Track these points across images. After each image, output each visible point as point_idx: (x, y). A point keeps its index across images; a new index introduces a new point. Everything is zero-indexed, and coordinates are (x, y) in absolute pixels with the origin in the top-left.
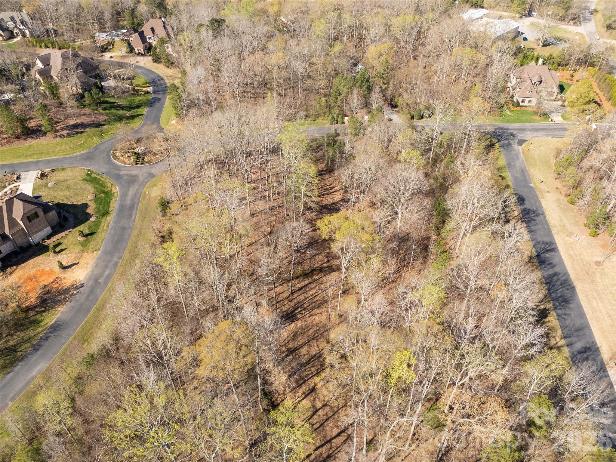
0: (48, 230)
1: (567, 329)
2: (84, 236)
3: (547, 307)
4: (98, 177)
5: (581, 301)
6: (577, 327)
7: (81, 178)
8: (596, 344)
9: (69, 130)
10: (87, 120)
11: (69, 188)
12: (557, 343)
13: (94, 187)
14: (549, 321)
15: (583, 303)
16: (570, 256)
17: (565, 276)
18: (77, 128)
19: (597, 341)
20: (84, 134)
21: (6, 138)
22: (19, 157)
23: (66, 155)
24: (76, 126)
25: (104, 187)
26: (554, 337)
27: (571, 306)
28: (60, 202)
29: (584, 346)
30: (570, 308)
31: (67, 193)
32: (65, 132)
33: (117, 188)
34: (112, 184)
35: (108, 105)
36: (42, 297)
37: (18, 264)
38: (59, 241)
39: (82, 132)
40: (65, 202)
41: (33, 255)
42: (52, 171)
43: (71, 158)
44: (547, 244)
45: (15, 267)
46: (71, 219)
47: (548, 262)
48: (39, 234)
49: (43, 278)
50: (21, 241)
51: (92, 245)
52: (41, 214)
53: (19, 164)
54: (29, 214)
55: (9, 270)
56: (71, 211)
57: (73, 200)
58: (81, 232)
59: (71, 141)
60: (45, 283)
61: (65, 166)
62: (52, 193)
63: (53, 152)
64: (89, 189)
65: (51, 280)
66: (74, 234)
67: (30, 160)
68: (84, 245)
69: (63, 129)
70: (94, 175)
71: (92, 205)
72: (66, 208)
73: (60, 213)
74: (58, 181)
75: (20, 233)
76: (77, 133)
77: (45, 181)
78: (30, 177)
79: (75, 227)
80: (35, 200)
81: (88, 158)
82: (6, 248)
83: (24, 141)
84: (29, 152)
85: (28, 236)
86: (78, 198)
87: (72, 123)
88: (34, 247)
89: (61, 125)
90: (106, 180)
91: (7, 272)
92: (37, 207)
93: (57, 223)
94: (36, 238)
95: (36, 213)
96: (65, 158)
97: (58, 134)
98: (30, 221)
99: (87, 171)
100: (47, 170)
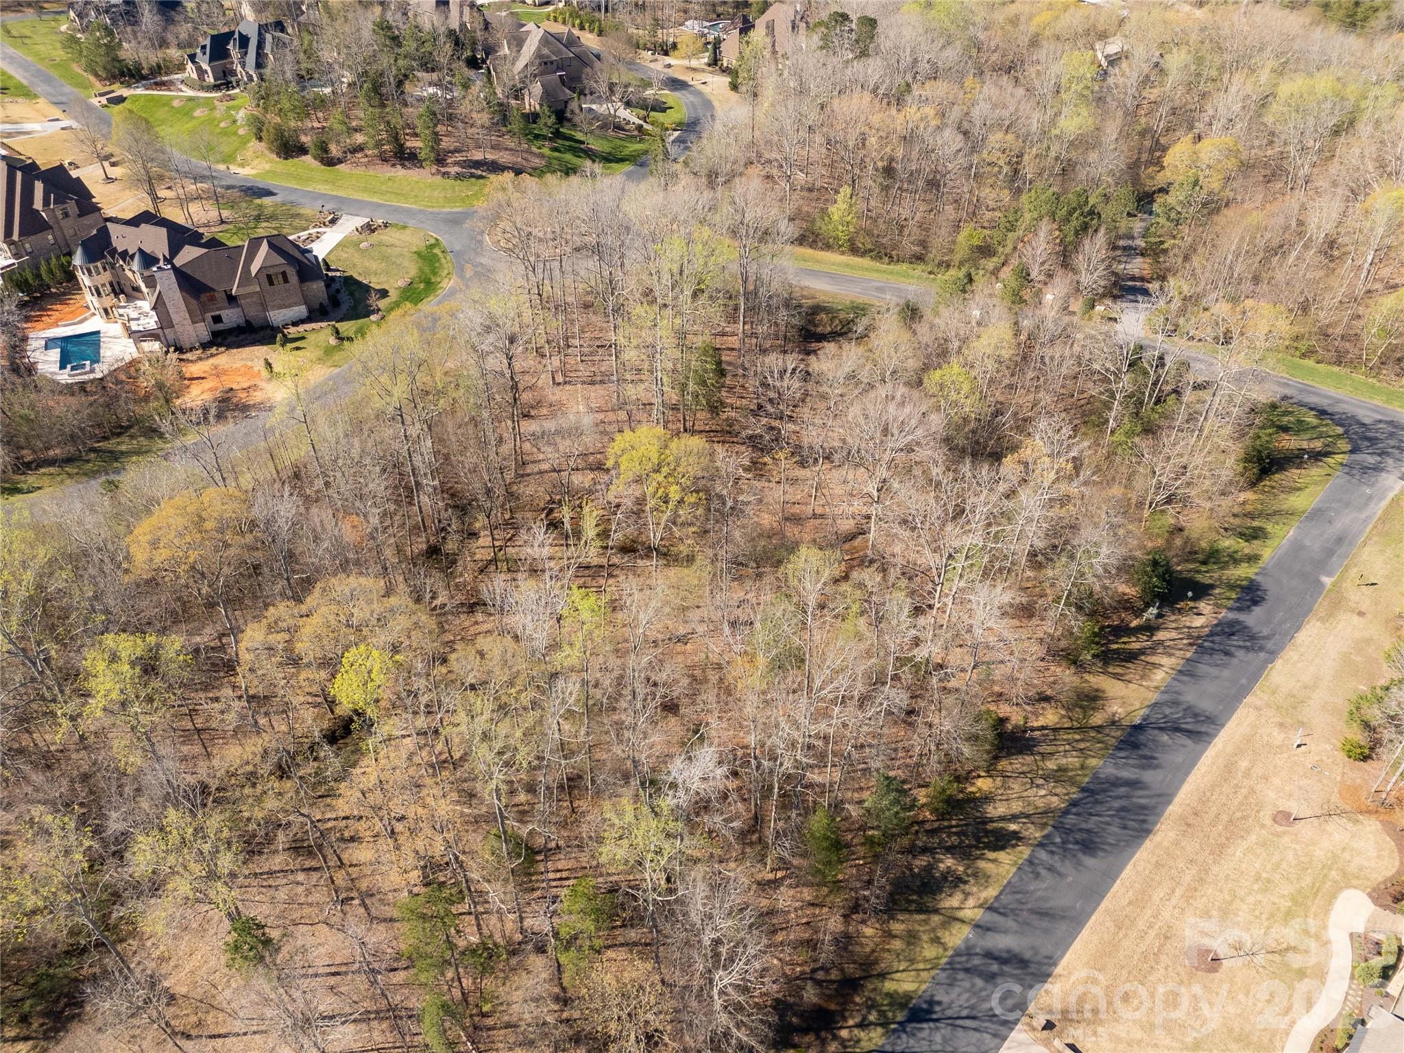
0: (301, 310)
1: (1019, 896)
2: (339, 338)
3: (1025, 834)
4: (441, 255)
5: (1129, 867)
6: (1047, 905)
7: (415, 249)
8: (1055, 965)
9: (463, 168)
10: (504, 158)
11: (385, 258)
12: (960, 908)
13: (420, 269)
14: (994, 861)
15: (1128, 872)
16: (1229, 768)
17: (1154, 801)
18: (477, 168)
19: (1064, 962)
20: (482, 181)
21: (370, 156)
22: (365, 190)
23: (429, 207)
24: (477, 164)
25: (435, 274)
26: (967, 895)
27: (1089, 861)
28: (356, 276)
29: (1017, 949)
30: (1080, 863)
31: (373, 265)
32: (454, 170)
33: (451, 282)
34: (449, 273)
35: (567, 143)
37: (230, 346)
38: (305, 334)
39: (481, 177)
40: (360, 279)
41: (258, 341)
42: (386, 225)
43: (431, 213)
44: (1196, 715)
45: (223, 349)
46: (344, 307)
47: (1146, 752)
48: (284, 311)
49: (239, 379)
50: (253, 313)
51: (337, 357)
52: (293, 278)
53: (356, 201)
54: (272, 271)
55: (213, 350)
56: (357, 294)
57: (374, 279)
58: (337, 332)
59: (453, 187)
60: (235, 386)
61: (411, 223)
62: (357, 258)
63: (416, 196)
64: (411, 269)
65: (245, 385)
66: (329, 331)
67: (375, 200)
68: (329, 351)
69: (456, 163)
70: (436, 251)
71: (393, 295)
72: (354, 288)
73: (338, 291)
74: (380, 244)
75: (255, 299)
76: (472, 176)
77: (362, 237)
78: (349, 224)
79: (341, 320)
80: (297, 255)
81: (454, 221)
82: (231, 317)
83: (389, 168)
84: (383, 188)
85: (265, 309)
86: (383, 278)
87: (476, 158)
88: (269, 331)
89: (459, 157)
90: (446, 264)
91: (209, 353)
92: (289, 264)
93: (321, 304)
94: (277, 316)
95: (284, 274)
96: (421, 212)
97: (443, 170)
98: (271, 283)
99: (432, 241)
100: (380, 221)
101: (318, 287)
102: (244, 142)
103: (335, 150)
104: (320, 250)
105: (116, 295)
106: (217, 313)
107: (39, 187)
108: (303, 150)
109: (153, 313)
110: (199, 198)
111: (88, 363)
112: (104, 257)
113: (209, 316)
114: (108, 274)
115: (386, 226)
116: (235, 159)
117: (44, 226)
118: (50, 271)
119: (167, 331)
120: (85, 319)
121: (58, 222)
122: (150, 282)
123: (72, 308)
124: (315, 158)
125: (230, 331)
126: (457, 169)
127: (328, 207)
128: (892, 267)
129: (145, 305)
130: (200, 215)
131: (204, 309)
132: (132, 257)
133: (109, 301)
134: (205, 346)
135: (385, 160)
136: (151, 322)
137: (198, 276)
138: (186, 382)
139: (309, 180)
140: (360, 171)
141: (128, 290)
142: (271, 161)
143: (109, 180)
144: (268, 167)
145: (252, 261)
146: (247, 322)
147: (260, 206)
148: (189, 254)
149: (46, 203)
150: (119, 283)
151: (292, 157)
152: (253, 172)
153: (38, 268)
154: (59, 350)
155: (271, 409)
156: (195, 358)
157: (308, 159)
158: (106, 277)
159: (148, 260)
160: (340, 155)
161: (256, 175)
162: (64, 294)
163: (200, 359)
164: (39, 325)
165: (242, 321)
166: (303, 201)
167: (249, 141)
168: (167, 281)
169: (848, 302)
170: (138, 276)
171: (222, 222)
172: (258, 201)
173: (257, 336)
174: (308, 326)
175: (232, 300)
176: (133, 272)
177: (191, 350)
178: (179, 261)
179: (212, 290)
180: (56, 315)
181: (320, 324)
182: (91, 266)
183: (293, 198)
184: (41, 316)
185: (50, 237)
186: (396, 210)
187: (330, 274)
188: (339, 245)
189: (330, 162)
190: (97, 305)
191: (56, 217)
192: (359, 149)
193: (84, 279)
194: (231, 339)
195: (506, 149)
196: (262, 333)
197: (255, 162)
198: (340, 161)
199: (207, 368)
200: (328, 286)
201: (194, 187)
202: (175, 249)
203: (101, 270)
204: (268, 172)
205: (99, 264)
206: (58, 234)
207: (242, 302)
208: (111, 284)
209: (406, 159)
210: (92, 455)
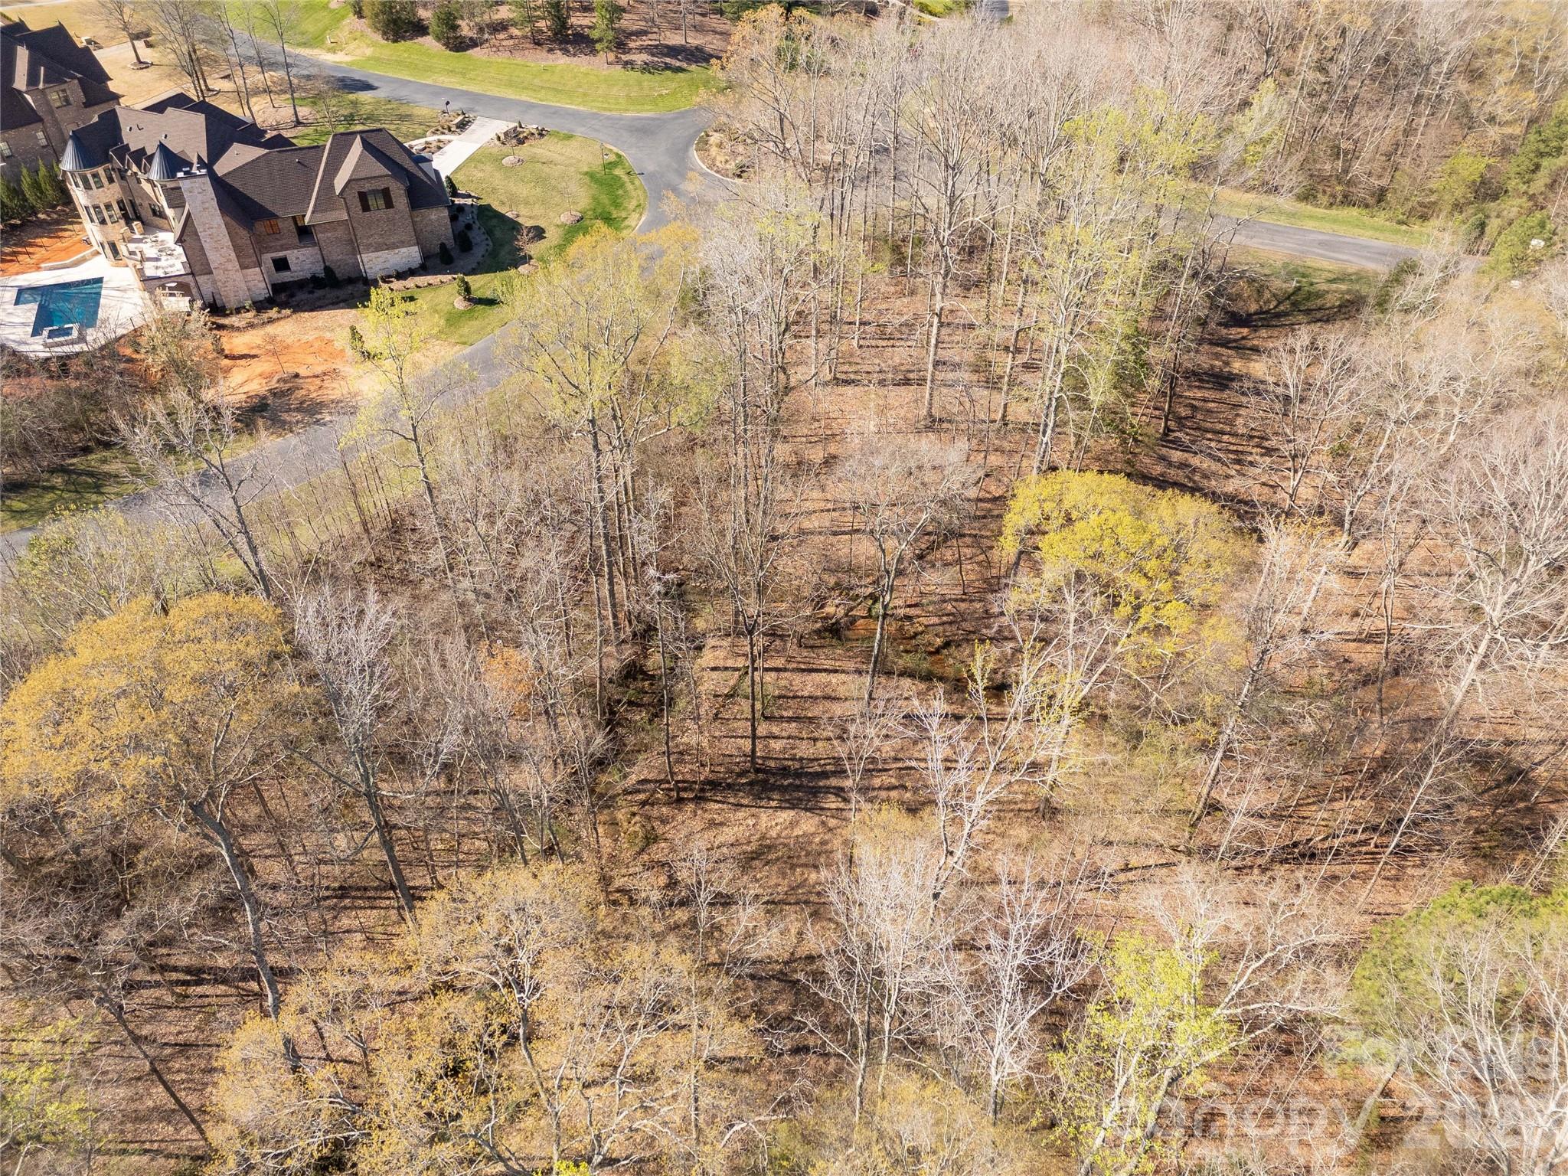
0: (411, 255)
2: (470, 300)
4: (625, 178)
7: (586, 169)
9: (653, 55)
10: (712, 43)
11: (541, 180)
13: (594, 198)
18: (675, 57)
20: (681, 75)
21: (517, 38)
22: (510, 84)
23: (605, 109)
24: (673, 51)
25: (617, 205)
28: (496, 206)
31: (523, 191)
32: (640, 58)
33: (643, 218)
34: (639, 206)
36: (264, 398)
37: (298, 308)
38: (417, 292)
39: (680, 70)
40: (502, 210)
41: (344, 301)
43: (608, 118)
45: (288, 312)
46: (479, 252)
48: (384, 255)
49: (310, 359)
50: (337, 255)
51: (467, 328)
52: (401, 201)
53: (499, 99)
54: (367, 187)
55: (273, 313)
56: (498, 233)
57: (524, 211)
58: (468, 290)
59: (640, 83)
60: (303, 372)
61: (579, 131)
62: (498, 180)
63: (585, 95)
64: (582, 199)
65: (319, 370)
66: (455, 287)
67: (524, 98)
68: (453, 320)
69: (642, 49)
70: (618, 172)
71: (553, 236)
72: (494, 222)
73: (469, 227)
74: (534, 160)
75: (340, 232)
76: (668, 67)
77: (507, 149)
78: (486, 131)
79: (473, 272)
80: (408, 164)
81: (644, 130)
82: (303, 261)
83: (545, 54)
84: (537, 81)
85: (355, 250)
86: (538, 210)
87: (670, 43)
88: (361, 286)
89: (646, 41)
90: (635, 192)
91: (265, 316)
92: (394, 176)
93: (443, 246)
94: (373, 262)
95: (386, 194)
96: (594, 116)
97: (624, 58)
98: (366, 208)
99: (612, 158)
100: (532, 127)
101: (437, 217)
102: (337, 18)
103: (466, 29)
104: (444, 164)
105: (128, 221)
106: (281, 254)
107: (22, 55)
108: (419, 29)
109: (179, 250)
110: (267, 91)
111: (75, 327)
112: (109, 160)
113: (267, 258)
114: (116, 186)
115: (541, 135)
116: (323, 42)
117: (31, 117)
118: (36, 185)
119: (201, 279)
120: (84, 260)
121: (51, 112)
122: (176, 199)
123: (66, 243)
124: (438, 39)
125: (301, 284)
126: (645, 57)
127: (455, 106)
128: (1333, 212)
129: (168, 238)
130: (266, 113)
131: (260, 247)
132: (150, 159)
133: (117, 230)
134: (260, 306)
135: (538, 43)
136: (175, 264)
137: (250, 192)
138: (227, 362)
139: (429, 69)
140: (502, 58)
141: (146, 213)
142: (374, 44)
143: (142, 65)
144: (369, 52)
145: (337, 170)
146: (328, 270)
147: (354, 103)
148: (238, 156)
149: (32, 79)
150: (133, 204)
151: (404, 39)
152: (348, 59)
153: (19, 182)
154: (35, 306)
155: (353, 411)
156: (243, 324)
157: (429, 42)
158: (111, 193)
159: (174, 163)
160: (473, 34)
161: (352, 63)
162: (58, 222)
163: (252, 326)
164: (13, 267)
165: (319, 270)
166: (418, 97)
167: (343, 17)
168: (200, 194)
169: (1279, 264)
170: (159, 190)
171: (298, 123)
172: (352, 97)
173: (341, 294)
174: (422, 280)
175: (305, 233)
176: (151, 183)
177: (238, 311)
178: (222, 168)
179: (272, 216)
180: (40, 253)
181: (440, 277)
182: (88, 173)
183: (403, 93)
184: (15, 254)
185: (40, 135)
186: (556, 112)
187: (457, 201)
188: (471, 159)
189: (460, 45)
190: (100, 238)
191: (48, 103)
192: (501, 27)
193: (80, 196)
194: (301, 296)
195: (715, 32)
196: (350, 289)
197: (353, 45)
198: (474, 44)
199: (259, 341)
200: (454, 218)
201: (261, 77)
202: (217, 148)
203: (104, 180)
204: (369, 59)
205: (100, 170)
206: (52, 130)
207: (320, 236)
208: (120, 202)
209: (568, 42)
210: (58, 480)
